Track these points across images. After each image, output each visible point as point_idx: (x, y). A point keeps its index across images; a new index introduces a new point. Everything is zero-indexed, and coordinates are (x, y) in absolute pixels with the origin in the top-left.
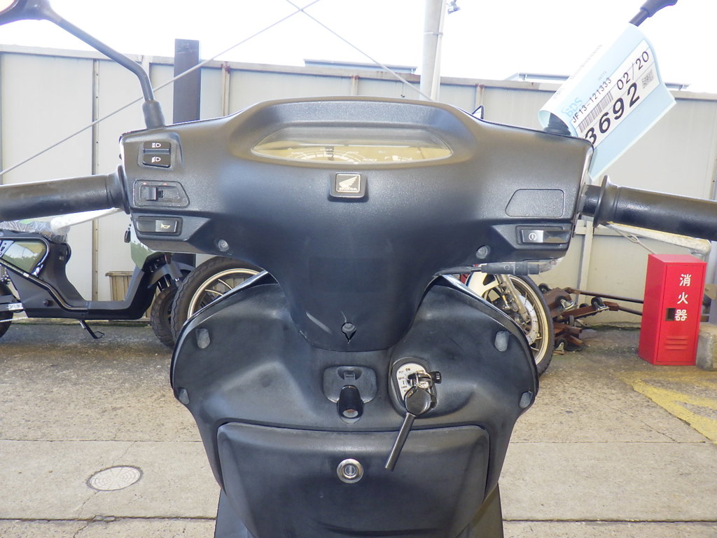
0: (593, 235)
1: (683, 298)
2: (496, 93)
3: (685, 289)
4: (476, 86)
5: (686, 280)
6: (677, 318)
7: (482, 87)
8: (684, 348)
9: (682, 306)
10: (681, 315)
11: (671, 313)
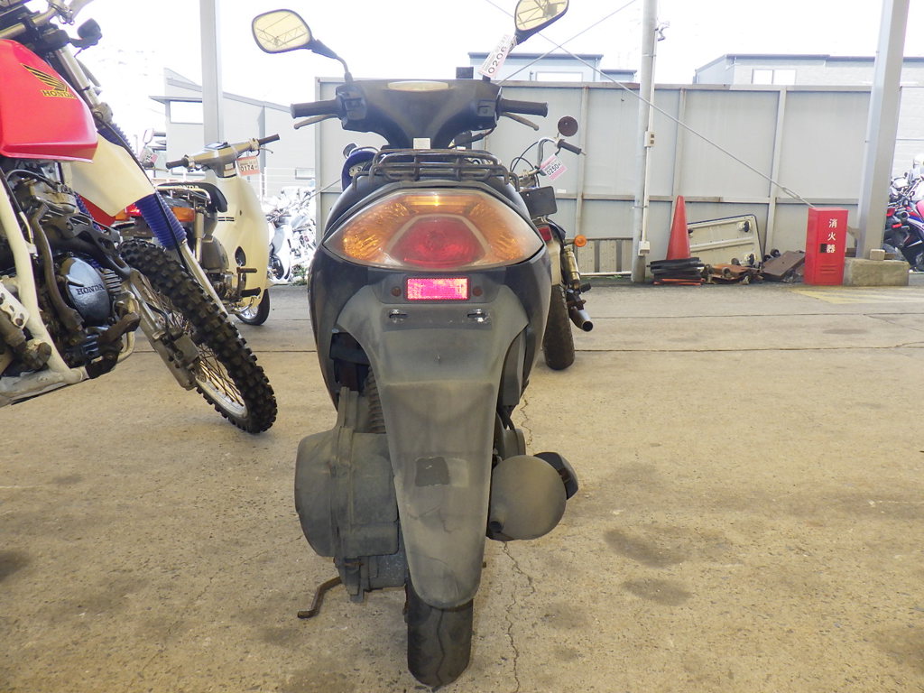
0: (777, 204)
1: (832, 236)
2: (696, 95)
3: (833, 230)
4: (680, 90)
5: (834, 223)
6: (828, 251)
7: (684, 90)
8: (833, 272)
9: (832, 242)
10: (831, 249)
11: (824, 247)
